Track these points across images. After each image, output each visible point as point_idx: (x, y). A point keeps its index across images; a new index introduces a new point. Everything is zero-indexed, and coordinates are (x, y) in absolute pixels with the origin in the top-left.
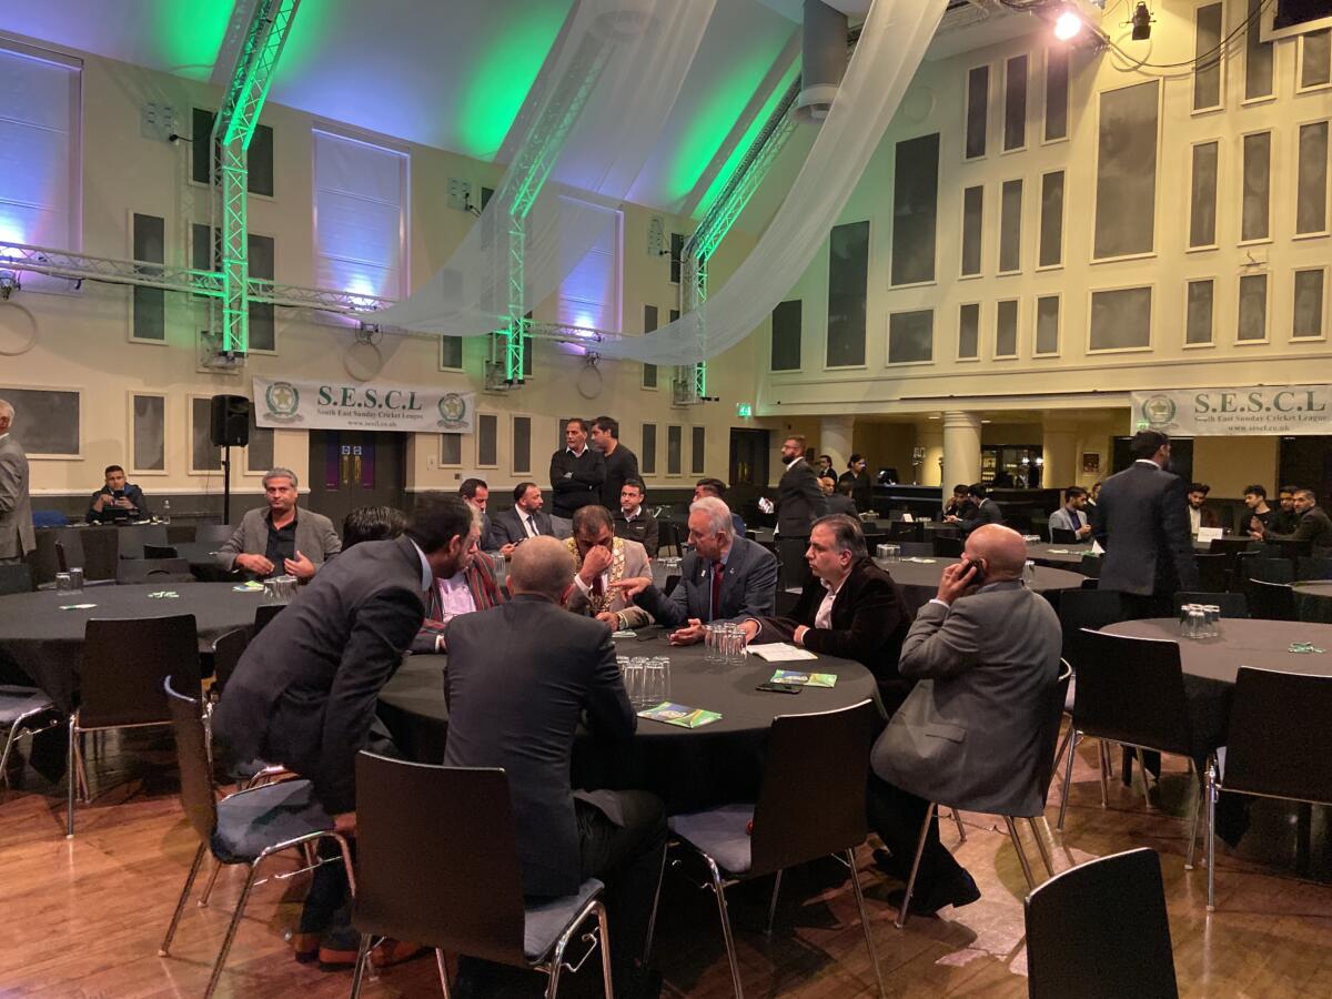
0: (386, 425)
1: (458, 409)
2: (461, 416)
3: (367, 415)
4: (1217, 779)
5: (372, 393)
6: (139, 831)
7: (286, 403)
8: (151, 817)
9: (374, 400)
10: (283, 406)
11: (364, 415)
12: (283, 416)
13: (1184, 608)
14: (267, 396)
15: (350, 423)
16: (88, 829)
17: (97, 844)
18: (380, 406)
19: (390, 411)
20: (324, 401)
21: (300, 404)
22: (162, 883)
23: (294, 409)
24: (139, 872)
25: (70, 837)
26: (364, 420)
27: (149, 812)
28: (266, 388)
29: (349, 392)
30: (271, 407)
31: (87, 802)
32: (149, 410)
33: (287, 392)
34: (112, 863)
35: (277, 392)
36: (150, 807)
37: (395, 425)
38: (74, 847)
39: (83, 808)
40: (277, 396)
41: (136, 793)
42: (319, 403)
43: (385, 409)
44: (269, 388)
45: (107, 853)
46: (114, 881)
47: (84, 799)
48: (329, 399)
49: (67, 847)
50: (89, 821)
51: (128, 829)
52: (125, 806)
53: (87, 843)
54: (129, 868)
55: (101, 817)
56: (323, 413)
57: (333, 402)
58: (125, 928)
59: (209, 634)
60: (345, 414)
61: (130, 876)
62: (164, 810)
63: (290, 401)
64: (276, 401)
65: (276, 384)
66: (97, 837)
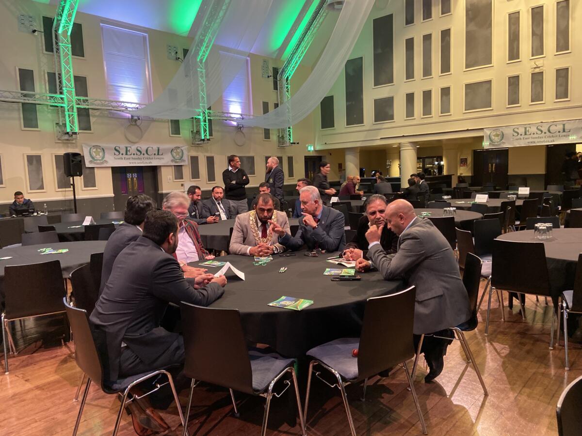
0: (147, 163)
1: (180, 154)
2: (182, 157)
3: (139, 159)
4: (567, 307)
5: (139, 148)
6: (42, 368)
7: (99, 155)
8: (47, 359)
9: (141, 152)
10: (98, 157)
11: (136, 159)
12: (98, 161)
13: (536, 225)
14: (90, 152)
15: (130, 163)
16: (16, 368)
17: (21, 376)
18: (144, 154)
19: (148, 156)
20: (117, 153)
21: (106, 156)
22: (55, 395)
23: (103, 157)
24: (43, 389)
25: (7, 373)
26: (137, 161)
27: (47, 357)
28: (89, 149)
29: (128, 149)
30: (93, 158)
31: (15, 354)
32: (34, 161)
33: (99, 150)
34: (28, 386)
35: (94, 150)
36: (47, 354)
37: (151, 163)
38: (10, 378)
39: (14, 357)
40: (94, 152)
41: (40, 347)
42: (115, 154)
43: (146, 155)
44: (91, 148)
45: (26, 381)
46: (30, 396)
47: (14, 353)
48: (119, 152)
49: (6, 379)
50: (17, 364)
51: (36, 367)
52: (35, 355)
53: (16, 376)
54: (38, 388)
55: (23, 361)
56: (117, 159)
57: (121, 153)
58: (36, 422)
59: (67, 269)
60: (127, 159)
61: (38, 392)
62: (54, 355)
63: (101, 154)
64: (94, 154)
65: (93, 146)
66: (21, 372)
